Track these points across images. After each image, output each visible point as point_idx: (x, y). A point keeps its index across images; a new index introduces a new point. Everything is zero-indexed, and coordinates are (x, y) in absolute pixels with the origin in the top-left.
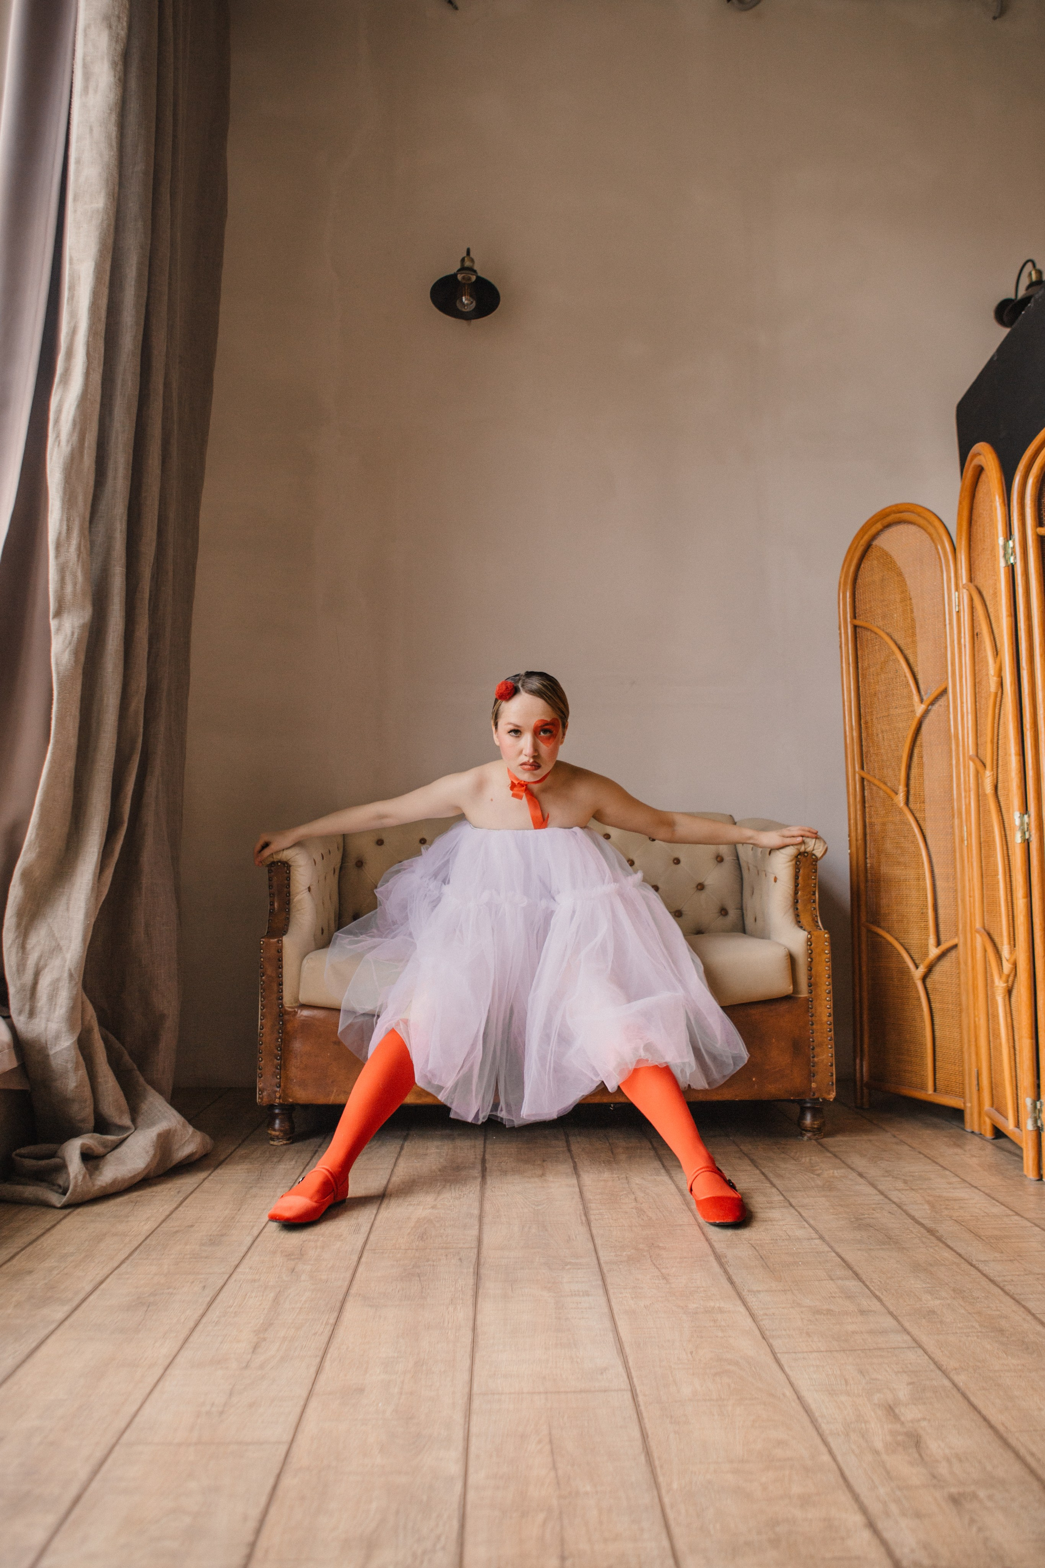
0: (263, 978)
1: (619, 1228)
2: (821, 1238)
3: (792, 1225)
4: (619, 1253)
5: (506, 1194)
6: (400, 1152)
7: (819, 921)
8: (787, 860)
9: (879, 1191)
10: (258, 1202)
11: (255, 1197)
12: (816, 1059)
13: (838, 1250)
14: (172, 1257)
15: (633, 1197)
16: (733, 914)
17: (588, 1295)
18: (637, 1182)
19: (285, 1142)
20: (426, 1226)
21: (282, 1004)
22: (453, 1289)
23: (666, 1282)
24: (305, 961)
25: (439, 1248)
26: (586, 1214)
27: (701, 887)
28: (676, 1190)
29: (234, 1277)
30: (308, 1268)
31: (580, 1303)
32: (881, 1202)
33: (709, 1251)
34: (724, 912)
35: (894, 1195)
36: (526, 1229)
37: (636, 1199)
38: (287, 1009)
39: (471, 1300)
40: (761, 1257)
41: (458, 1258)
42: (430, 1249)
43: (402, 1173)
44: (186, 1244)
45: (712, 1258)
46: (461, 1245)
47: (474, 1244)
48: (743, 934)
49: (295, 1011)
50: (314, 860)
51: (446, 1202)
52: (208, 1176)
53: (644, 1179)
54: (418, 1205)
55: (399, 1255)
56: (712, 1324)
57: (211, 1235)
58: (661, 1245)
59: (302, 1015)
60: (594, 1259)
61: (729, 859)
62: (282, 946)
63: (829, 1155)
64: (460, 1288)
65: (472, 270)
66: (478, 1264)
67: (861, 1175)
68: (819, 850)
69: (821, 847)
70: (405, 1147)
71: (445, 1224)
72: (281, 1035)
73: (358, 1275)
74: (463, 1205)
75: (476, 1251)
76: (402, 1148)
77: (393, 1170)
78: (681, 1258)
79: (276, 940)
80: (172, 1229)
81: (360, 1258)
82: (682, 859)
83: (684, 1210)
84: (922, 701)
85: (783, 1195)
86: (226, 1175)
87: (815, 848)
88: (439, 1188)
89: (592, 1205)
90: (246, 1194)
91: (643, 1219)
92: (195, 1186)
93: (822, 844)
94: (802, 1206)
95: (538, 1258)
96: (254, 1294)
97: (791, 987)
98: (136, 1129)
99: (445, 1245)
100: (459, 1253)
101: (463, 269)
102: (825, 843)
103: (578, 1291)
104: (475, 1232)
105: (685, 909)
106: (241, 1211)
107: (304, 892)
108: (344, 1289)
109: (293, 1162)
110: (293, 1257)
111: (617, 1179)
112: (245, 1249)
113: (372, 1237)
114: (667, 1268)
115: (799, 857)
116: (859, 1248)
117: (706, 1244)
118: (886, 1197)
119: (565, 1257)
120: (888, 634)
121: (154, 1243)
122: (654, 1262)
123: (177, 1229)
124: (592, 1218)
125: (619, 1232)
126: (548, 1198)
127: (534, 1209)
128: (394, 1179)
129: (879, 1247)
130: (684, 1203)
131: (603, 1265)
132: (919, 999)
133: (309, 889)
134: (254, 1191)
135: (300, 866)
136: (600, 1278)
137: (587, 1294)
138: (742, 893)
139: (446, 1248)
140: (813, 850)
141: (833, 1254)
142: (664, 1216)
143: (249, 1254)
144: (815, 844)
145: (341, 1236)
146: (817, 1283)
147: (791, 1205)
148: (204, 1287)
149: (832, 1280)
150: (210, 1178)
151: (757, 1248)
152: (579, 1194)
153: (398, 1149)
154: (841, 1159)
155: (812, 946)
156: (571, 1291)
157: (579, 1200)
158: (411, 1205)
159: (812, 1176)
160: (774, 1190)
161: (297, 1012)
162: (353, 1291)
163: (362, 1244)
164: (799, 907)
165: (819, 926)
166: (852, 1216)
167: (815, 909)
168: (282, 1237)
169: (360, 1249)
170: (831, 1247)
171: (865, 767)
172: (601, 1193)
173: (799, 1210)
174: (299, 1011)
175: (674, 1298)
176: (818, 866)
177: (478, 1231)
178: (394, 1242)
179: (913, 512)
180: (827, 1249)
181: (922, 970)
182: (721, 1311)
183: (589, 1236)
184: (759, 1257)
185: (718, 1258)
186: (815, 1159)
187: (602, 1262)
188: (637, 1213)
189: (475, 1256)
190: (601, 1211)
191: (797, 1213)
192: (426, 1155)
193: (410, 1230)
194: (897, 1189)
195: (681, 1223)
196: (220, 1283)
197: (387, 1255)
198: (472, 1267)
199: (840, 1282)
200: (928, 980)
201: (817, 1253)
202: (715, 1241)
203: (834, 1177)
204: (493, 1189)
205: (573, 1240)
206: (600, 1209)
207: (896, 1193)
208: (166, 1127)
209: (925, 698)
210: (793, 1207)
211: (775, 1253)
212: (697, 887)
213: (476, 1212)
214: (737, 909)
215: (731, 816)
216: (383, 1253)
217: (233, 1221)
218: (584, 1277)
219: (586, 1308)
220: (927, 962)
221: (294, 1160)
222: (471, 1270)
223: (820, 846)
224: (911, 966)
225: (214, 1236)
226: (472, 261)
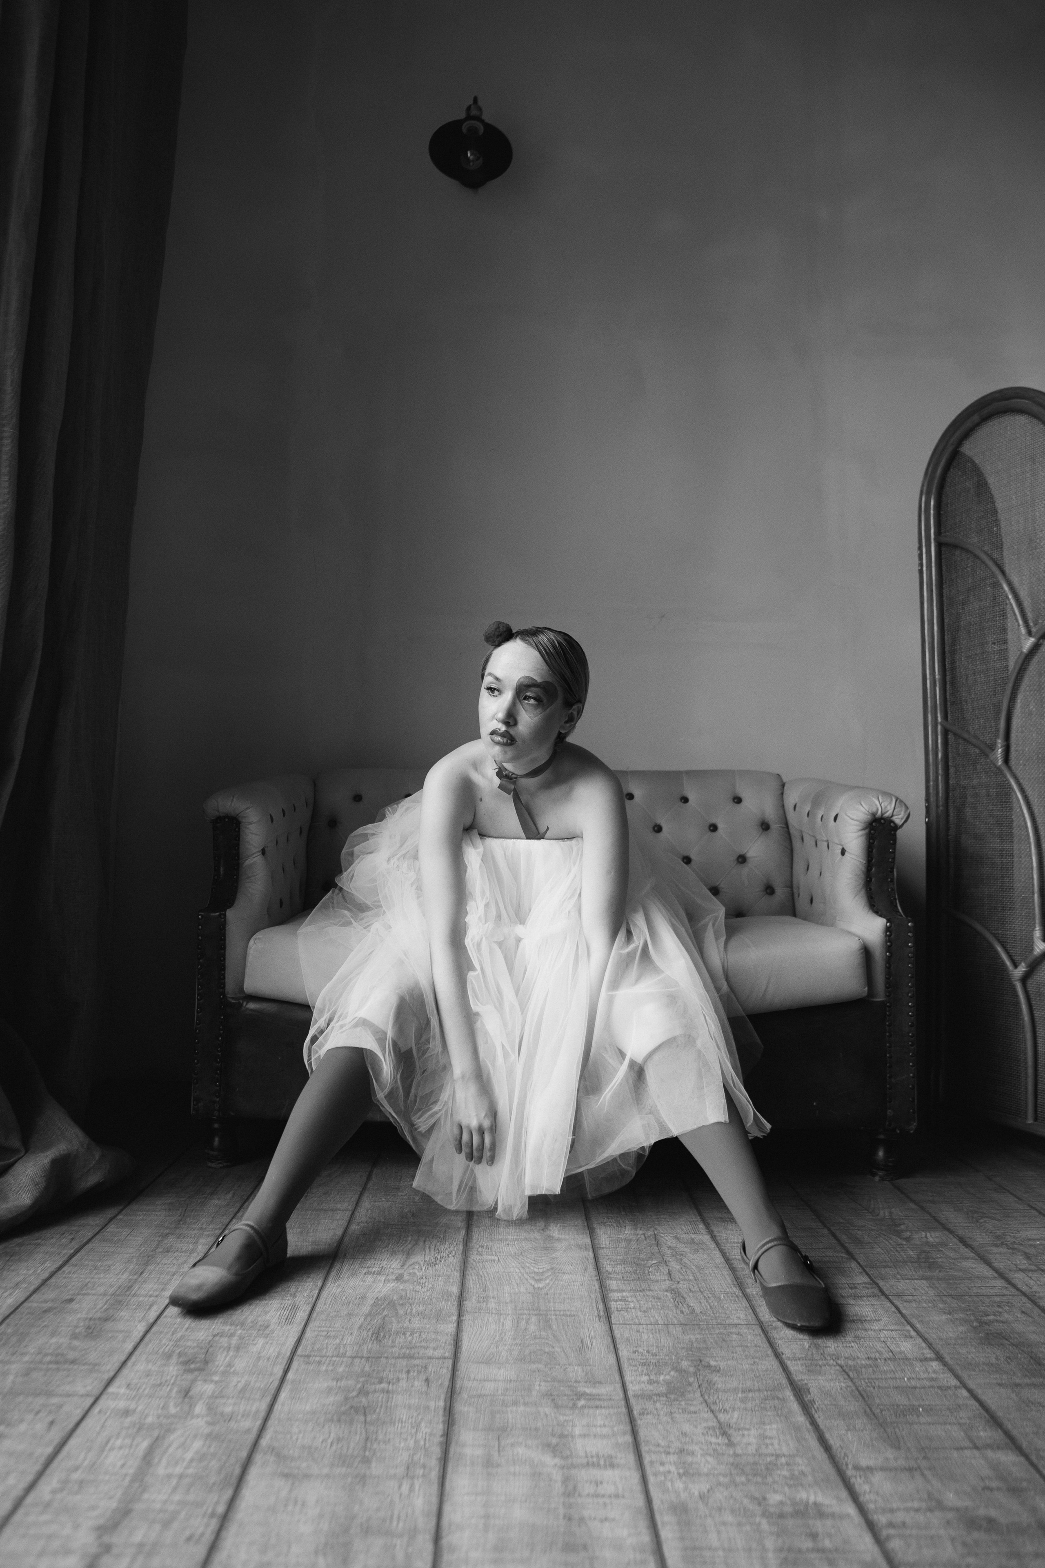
0: (201, 960)
1: (649, 1326)
2: (939, 1358)
3: (892, 1330)
4: (653, 1377)
5: (496, 1258)
6: (366, 1184)
7: (898, 905)
8: (860, 828)
9: (997, 1271)
10: (169, 1261)
11: (168, 1252)
12: (893, 1080)
13: (971, 1384)
14: (27, 1358)
15: (665, 1270)
16: (780, 892)
17: (612, 1466)
18: (669, 1243)
19: (225, 1164)
20: (385, 1313)
21: (224, 994)
22: (411, 1443)
23: (726, 1441)
24: (252, 942)
25: (398, 1358)
26: (605, 1299)
27: (742, 859)
28: (723, 1259)
29: (103, 1403)
30: (209, 1388)
31: (601, 1483)
32: (1005, 1292)
33: (784, 1381)
34: (769, 890)
35: (1019, 1278)
36: (523, 1324)
37: (669, 1274)
38: (230, 1000)
39: (437, 1469)
40: (861, 1394)
41: (424, 1378)
42: (387, 1358)
43: (364, 1219)
44: (53, 1335)
45: (789, 1394)
46: (430, 1352)
47: (448, 1352)
48: (793, 919)
49: (239, 1003)
50: (271, 816)
51: (416, 1271)
52: (116, 1215)
53: (678, 1238)
54: (379, 1273)
55: (341, 1369)
56: (809, 1544)
57: (91, 1319)
58: (713, 1363)
59: (247, 1009)
60: (619, 1386)
61: (775, 826)
62: (225, 920)
63: (913, 1206)
64: (422, 1443)
65: (479, 119)
66: (452, 1393)
67: (963, 1241)
68: (900, 816)
69: (902, 813)
70: (374, 1176)
71: (411, 1310)
72: (222, 1032)
73: (278, 1407)
74: (439, 1276)
75: (449, 1363)
76: (369, 1178)
77: (353, 1214)
78: (743, 1391)
79: (218, 914)
80: (43, 1305)
81: (286, 1371)
82: (720, 826)
83: (737, 1296)
84: (1030, 633)
85: (867, 1274)
86: (141, 1213)
87: (895, 813)
88: (410, 1246)
89: (611, 1282)
90: (157, 1247)
91: (682, 1312)
92: (97, 1229)
93: (904, 808)
94: (899, 1296)
95: (537, 1383)
96: (119, 1442)
97: (866, 989)
98: (26, 1152)
99: (408, 1351)
100: (426, 1367)
101: (469, 117)
102: (907, 807)
103: (598, 1456)
104: (451, 1328)
105: (723, 885)
106: (143, 1275)
107: (256, 855)
108: (252, 1437)
109: (230, 1195)
110: (192, 1366)
111: (643, 1237)
112: (129, 1346)
113: (309, 1334)
114: (726, 1411)
115: (874, 824)
116: (999, 1381)
117: (775, 1364)
118: (1009, 1282)
119: (576, 1382)
120: (985, 553)
121: (9, 1331)
122: (706, 1397)
123: (49, 1305)
124: (613, 1305)
125: (651, 1336)
126: (552, 1269)
127: (534, 1288)
128: (354, 1227)
129: (1027, 1381)
130: (735, 1283)
131: (632, 1401)
132: (1017, 1003)
133: (263, 852)
134: (171, 1239)
135: (251, 823)
136: (629, 1428)
137: (611, 1464)
138: (792, 868)
139: (410, 1357)
140: (892, 816)
141: (965, 1393)
142: (711, 1307)
143: (133, 1359)
144: (894, 809)
145: (268, 1326)
146: (955, 1454)
147: (883, 1294)
148: (52, 1423)
149: (976, 1447)
150: (120, 1217)
151: (851, 1374)
152: (593, 1261)
153: (365, 1178)
154: (930, 1214)
155: (892, 936)
156: (587, 1456)
157: (594, 1273)
158: (369, 1273)
159: (900, 1241)
160: (854, 1265)
161: (242, 1005)
162: (264, 1442)
163: (293, 1343)
164: (873, 888)
165: (899, 912)
166: (972, 1318)
167: (893, 890)
168: (187, 1326)
169: (288, 1354)
170: (957, 1377)
171: (949, 717)
172: (623, 1262)
173: (896, 1302)
174: (245, 1004)
175: (743, 1479)
176: (898, 836)
177: (455, 1325)
178: (338, 1341)
179: (1024, 398)
180: (954, 1382)
181: (1022, 969)
182: (821, 1513)
183: (610, 1340)
184: (857, 1393)
185: (799, 1392)
186: (897, 1212)
187: (630, 1393)
188: (674, 1299)
189: (448, 1376)
190: (624, 1294)
191: (893, 1309)
192: (398, 1189)
193: (362, 1319)
194: (1020, 1270)
195: (736, 1321)
196: (78, 1413)
197: (324, 1368)
198: (443, 1397)
199: (990, 1453)
200: (1030, 983)
201: (940, 1388)
202: (789, 1359)
203: (928, 1244)
204: (480, 1250)
205: (587, 1347)
206: (623, 1291)
207: (1020, 1275)
208: (64, 1150)
209: (1034, 630)
210: (887, 1297)
211: (879, 1387)
212: (738, 859)
213: (455, 1289)
214: (786, 887)
215: (778, 775)
216: (319, 1362)
217: (128, 1293)
218: (605, 1426)
219: (610, 1496)
220: (1030, 959)
221: (232, 1192)
222: (441, 1404)
223: (901, 811)
224: (1008, 963)
225: (95, 1320)
226: (480, 109)
